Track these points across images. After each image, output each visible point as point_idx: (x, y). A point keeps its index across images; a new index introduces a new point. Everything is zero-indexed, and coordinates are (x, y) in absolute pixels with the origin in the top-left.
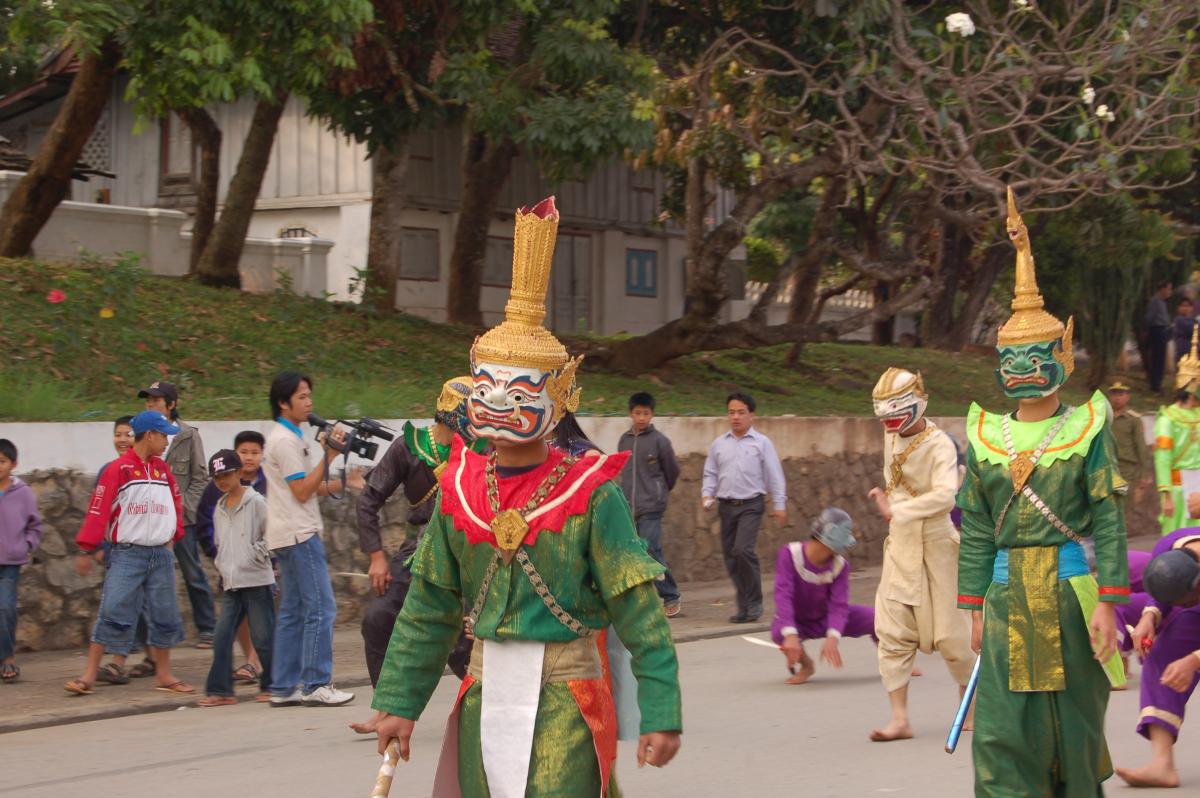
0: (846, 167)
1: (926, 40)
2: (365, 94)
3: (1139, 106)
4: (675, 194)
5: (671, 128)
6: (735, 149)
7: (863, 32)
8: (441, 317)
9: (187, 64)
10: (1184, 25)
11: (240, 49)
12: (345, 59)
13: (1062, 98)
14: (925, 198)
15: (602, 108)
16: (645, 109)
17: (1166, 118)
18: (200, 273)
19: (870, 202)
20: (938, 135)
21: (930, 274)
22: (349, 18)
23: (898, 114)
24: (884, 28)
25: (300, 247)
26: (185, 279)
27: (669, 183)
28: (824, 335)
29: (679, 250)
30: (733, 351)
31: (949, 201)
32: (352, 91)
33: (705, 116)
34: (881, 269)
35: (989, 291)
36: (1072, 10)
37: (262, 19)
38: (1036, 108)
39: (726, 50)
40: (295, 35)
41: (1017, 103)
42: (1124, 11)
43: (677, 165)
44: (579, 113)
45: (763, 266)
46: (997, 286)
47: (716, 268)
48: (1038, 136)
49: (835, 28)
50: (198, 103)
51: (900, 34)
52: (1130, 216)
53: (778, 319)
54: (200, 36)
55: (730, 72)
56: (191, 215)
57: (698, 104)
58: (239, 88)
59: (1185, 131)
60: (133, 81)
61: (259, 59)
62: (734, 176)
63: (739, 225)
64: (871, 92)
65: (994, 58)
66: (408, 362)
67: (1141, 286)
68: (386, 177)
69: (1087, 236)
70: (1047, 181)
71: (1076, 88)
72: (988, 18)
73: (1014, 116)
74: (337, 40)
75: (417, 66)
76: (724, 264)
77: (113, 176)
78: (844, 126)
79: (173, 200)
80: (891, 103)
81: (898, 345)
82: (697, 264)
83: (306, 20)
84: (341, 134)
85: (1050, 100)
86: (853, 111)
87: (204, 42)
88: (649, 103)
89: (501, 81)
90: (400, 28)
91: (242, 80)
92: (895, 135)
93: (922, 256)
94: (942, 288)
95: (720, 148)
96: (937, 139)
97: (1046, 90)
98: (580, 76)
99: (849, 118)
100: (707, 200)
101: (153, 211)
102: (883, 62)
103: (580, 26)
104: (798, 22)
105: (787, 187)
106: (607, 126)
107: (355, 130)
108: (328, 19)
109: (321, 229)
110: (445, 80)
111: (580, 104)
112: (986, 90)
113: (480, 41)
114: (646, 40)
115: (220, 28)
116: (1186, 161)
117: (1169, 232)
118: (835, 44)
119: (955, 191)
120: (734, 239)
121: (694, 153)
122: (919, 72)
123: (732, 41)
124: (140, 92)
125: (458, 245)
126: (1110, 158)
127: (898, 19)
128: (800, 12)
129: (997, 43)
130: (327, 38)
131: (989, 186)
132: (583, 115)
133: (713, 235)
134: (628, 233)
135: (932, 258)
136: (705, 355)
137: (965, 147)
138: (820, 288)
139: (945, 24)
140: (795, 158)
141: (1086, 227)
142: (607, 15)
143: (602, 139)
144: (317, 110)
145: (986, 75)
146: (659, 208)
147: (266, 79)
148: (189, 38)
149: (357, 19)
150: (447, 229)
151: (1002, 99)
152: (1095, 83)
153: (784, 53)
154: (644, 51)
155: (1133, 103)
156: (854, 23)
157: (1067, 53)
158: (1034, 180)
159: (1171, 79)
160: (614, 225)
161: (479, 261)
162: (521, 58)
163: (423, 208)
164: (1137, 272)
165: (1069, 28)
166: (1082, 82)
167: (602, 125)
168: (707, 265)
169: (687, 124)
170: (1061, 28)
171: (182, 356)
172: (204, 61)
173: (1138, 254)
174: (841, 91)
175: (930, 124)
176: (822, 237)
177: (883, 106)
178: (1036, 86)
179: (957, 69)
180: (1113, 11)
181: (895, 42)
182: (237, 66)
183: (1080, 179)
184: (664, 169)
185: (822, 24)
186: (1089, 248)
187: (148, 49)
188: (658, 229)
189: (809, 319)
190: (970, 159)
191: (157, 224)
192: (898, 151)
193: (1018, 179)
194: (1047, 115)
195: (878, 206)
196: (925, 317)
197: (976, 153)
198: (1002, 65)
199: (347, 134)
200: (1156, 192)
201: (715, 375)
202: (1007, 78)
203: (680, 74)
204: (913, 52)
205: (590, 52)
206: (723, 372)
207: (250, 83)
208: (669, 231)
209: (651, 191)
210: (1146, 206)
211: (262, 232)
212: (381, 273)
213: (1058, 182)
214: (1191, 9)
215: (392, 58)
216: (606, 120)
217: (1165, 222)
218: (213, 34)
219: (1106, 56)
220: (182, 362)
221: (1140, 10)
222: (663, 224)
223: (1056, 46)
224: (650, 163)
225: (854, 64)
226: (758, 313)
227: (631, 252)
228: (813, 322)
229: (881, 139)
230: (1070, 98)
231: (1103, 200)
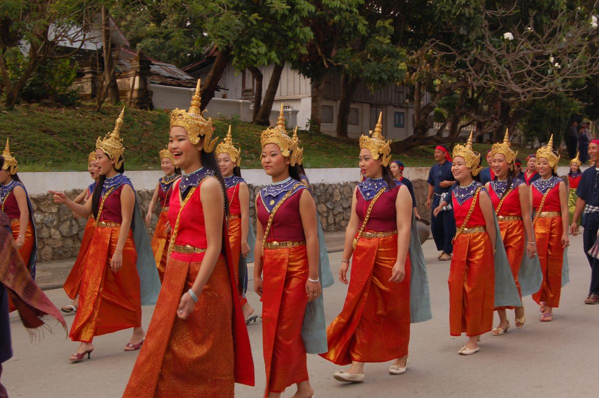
0: (470, 84)
1: (496, 42)
2: (310, 62)
3: (569, 63)
4: (411, 93)
5: (409, 72)
6: (431, 79)
7: (475, 40)
8: (334, 135)
9: (252, 53)
10: (584, 36)
11: (270, 49)
12: (304, 51)
13: (543, 60)
14: (496, 94)
15: (389, 65)
16: (403, 66)
17: (577, 67)
18: (257, 121)
19: (476, 95)
20: (501, 73)
21: (496, 120)
22: (306, 37)
23: (487, 67)
24: (482, 38)
25: (289, 112)
26: (252, 123)
27: (408, 90)
28: (461, 140)
29: (412, 112)
30: (431, 146)
31: (504, 96)
32: (306, 61)
33: (421, 68)
34: (480, 118)
35: (516, 124)
36: (546, 31)
37: (277, 38)
38: (534, 64)
39: (430, 46)
40: (288, 43)
41: (527, 63)
42: (563, 31)
43: (411, 84)
44: (381, 67)
45: (439, 117)
46: (518, 123)
47: (426, 118)
48: (535, 73)
49: (466, 38)
50: (256, 66)
51: (488, 39)
52: (565, 100)
53: (445, 135)
54: (257, 44)
55: (429, 53)
56: (253, 102)
57: (418, 63)
58: (270, 61)
59: (584, 71)
60: (235, 59)
61: (276, 52)
62: (430, 88)
63: (434, 104)
64: (478, 59)
65: (520, 47)
66: (325, 150)
67: (567, 123)
68: (317, 89)
69: (550, 106)
70: (537, 88)
71: (547, 57)
72: (517, 34)
73: (526, 67)
74: (302, 45)
75: (327, 52)
76: (428, 117)
77: (228, 90)
78: (469, 71)
79: (247, 97)
80: (484, 63)
81: (485, 143)
82: (419, 117)
83: (291, 39)
84: (302, 75)
85: (539, 61)
86: (472, 66)
87: (258, 46)
88: (404, 64)
89: (355, 57)
90: (322, 40)
91: (271, 58)
92: (486, 73)
93: (493, 113)
94: (501, 124)
95: (426, 78)
96: (500, 74)
97: (537, 58)
98: (381, 55)
99: (471, 68)
100: (421, 96)
101: (241, 101)
102: (482, 49)
103: (381, 39)
104: (453, 36)
105: (449, 91)
106: (390, 71)
107: (306, 74)
108: (299, 38)
109: (295, 106)
110: (336, 57)
111: (381, 65)
112: (517, 58)
113: (348, 44)
114: (402, 43)
115: (263, 41)
116: (583, 81)
117: (578, 105)
118: (466, 44)
119: (506, 92)
120: (431, 108)
121: (417, 80)
122: (494, 53)
123: (432, 43)
124: (237, 62)
125: (340, 111)
126: (559, 81)
127: (487, 35)
128: (454, 33)
129: (521, 42)
130: (299, 44)
131: (518, 90)
132: (382, 68)
133: (425, 107)
134: (395, 106)
135: (496, 114)
136: (422, 147)
137: (509, 77)
138: (459, 125)
139: (503, 36)
140: (450, 81)
141: (550, 103)
142: (390, 35)
143: (389, 75)
144: (294, 68)
145: (517, 53)
146: (405, 98)
147: (278, 58)
148: (253, 45)
149: (309, 38)
150: (336, 106)
151: (522, 61)
152: (554, 56)
153: (449, 47)
154: (402, 47)
155: (567, 62)
156: (472, 36)
157: (544, 46)
158: (533, 88)
159: (580, 54)
160: (390, 104)
161: (347, 116)
162: (361, 49)
163: (328, 99)
164: (566, 118)
165: (544, 37)
166: (549, 55)
167: (388, 71)
168: (422, 117)
169: (415, 70)
170: (542, 37)
171: (252, 148)
172: (258, 52)
173: (567, 112)
174: (468, 59)
175: (498, 70)
176: (460, 108)
177: (482, 64)
178: (533, 57)
179: (508, 51)
180: (560, 31)
181: (486, 43)
182: (269, 54)
183: (548, 87)
184: (407, 85)
185: (461, 37)
186: (550, 110)
187: (240, 48)
188: (405, 105)
189: (456, 135)
190: (511, 81)
191: (243, 105)
192: (486, 79)
193: (527, 88)
194: (537, 66)
195: (478, 97)
196: (494, 134)
197: (513, 79)
198: (523, 50)
199: (304, 75)
200: (572, 92)
201: (425, 153)
202: (524, 54)
203: (412, 54)
204: (492, 45)
205: (384, 47)
206: (427, 152)
207: (273, 59)
208: (409, 106)
209: (403, 93)
210: (569, 96)
211: (277, 107)
212: (316, 121)
213: (542, 89)
214: (587, 30)
215: (319, 50)
216: (390, 69)
217: (576, 102)
218: (261, 43)
219: (557, 46)
220: (252, 150)
221: (568, 31)
222: (406, 104)
223: (539, 43)
224: (403, 84)
225: (472, 50)
226: (439, 133)
227: (396, 113)
228: (457, 136)
229: (481, 75)
230: (545, 60)
231: (555, 94)
